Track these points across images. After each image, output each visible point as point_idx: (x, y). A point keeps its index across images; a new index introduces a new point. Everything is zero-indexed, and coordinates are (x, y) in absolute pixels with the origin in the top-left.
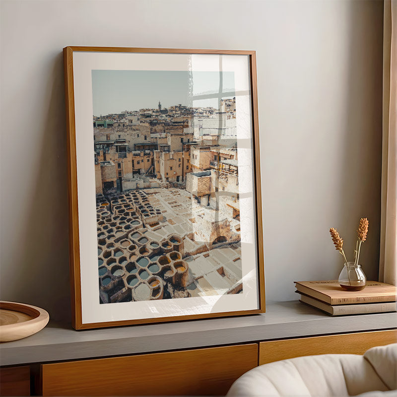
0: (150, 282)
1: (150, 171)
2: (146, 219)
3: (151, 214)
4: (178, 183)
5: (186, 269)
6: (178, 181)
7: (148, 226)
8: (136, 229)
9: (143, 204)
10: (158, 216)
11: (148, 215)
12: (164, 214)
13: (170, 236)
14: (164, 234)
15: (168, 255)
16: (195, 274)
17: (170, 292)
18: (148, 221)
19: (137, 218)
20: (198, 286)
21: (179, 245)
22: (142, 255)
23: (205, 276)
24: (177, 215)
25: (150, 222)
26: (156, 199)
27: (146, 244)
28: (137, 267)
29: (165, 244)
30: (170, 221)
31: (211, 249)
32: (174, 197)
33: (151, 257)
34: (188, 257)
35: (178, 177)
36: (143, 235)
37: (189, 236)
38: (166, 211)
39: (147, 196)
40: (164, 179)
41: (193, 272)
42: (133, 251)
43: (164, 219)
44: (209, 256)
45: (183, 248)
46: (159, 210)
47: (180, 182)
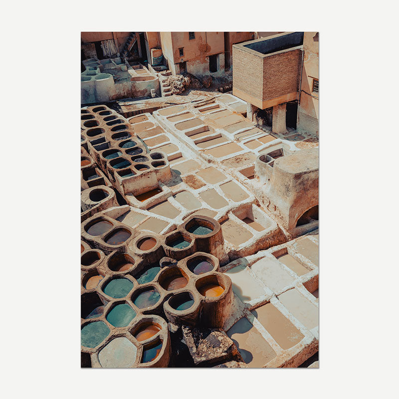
0: (136, 331)
1: (131, 46)
2: (124, 181)
3: (139, 167)
4: (215, 75)
5: (226, 290)
6: (213, 68)
7: (131, 199)
8: (98, 210)
9: (115, 144)
10: (156, 171)
11: (129, 172)
12: (173, 165)
13: (188, 219)
14: (175, 213)
15: (182, 264)
16: (248, 299)
17: (188, 344)
18: (131, 187)
19: (101, 182)
20: (256, 322)
21: (208, 239)
22: (115, 273)
23: (274, 301)
24: (210, 161)
25: (137, 188)
26: (151, 124)
27: (124, 244)
28: (104, 302)
29: (175, 239)
30: (192, 182)
31: (293, 238)
32: (203, 117)
33: (137, 274)
34: (234, 262)
35: (213, 59)
36: (117, 224)
37: (238, 213)
38: (180, 156)
39: (126, 121)
40: (173, 68)
41: (245, 293)
42: (92, 266)
43: (174, 177)
44: (287, 253)
45: (222, 243)
46: (158, 156)
47: (220, 73)
